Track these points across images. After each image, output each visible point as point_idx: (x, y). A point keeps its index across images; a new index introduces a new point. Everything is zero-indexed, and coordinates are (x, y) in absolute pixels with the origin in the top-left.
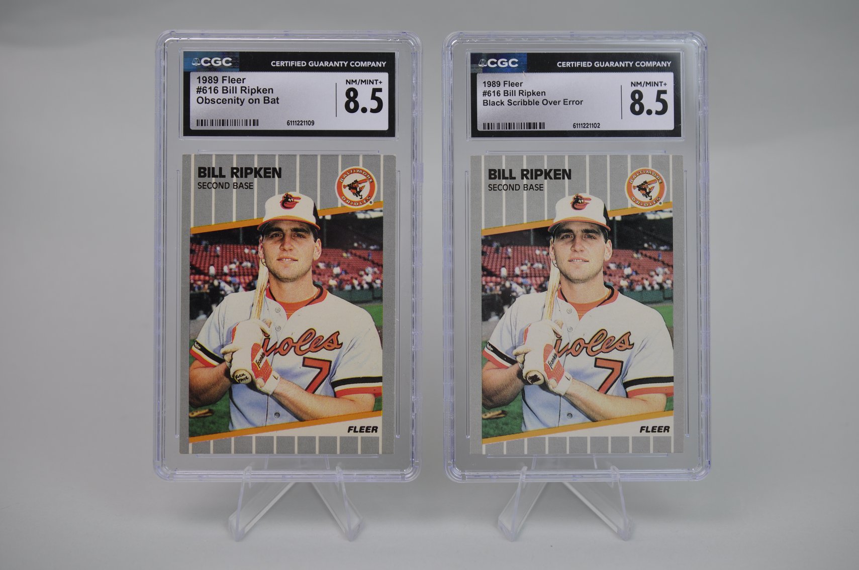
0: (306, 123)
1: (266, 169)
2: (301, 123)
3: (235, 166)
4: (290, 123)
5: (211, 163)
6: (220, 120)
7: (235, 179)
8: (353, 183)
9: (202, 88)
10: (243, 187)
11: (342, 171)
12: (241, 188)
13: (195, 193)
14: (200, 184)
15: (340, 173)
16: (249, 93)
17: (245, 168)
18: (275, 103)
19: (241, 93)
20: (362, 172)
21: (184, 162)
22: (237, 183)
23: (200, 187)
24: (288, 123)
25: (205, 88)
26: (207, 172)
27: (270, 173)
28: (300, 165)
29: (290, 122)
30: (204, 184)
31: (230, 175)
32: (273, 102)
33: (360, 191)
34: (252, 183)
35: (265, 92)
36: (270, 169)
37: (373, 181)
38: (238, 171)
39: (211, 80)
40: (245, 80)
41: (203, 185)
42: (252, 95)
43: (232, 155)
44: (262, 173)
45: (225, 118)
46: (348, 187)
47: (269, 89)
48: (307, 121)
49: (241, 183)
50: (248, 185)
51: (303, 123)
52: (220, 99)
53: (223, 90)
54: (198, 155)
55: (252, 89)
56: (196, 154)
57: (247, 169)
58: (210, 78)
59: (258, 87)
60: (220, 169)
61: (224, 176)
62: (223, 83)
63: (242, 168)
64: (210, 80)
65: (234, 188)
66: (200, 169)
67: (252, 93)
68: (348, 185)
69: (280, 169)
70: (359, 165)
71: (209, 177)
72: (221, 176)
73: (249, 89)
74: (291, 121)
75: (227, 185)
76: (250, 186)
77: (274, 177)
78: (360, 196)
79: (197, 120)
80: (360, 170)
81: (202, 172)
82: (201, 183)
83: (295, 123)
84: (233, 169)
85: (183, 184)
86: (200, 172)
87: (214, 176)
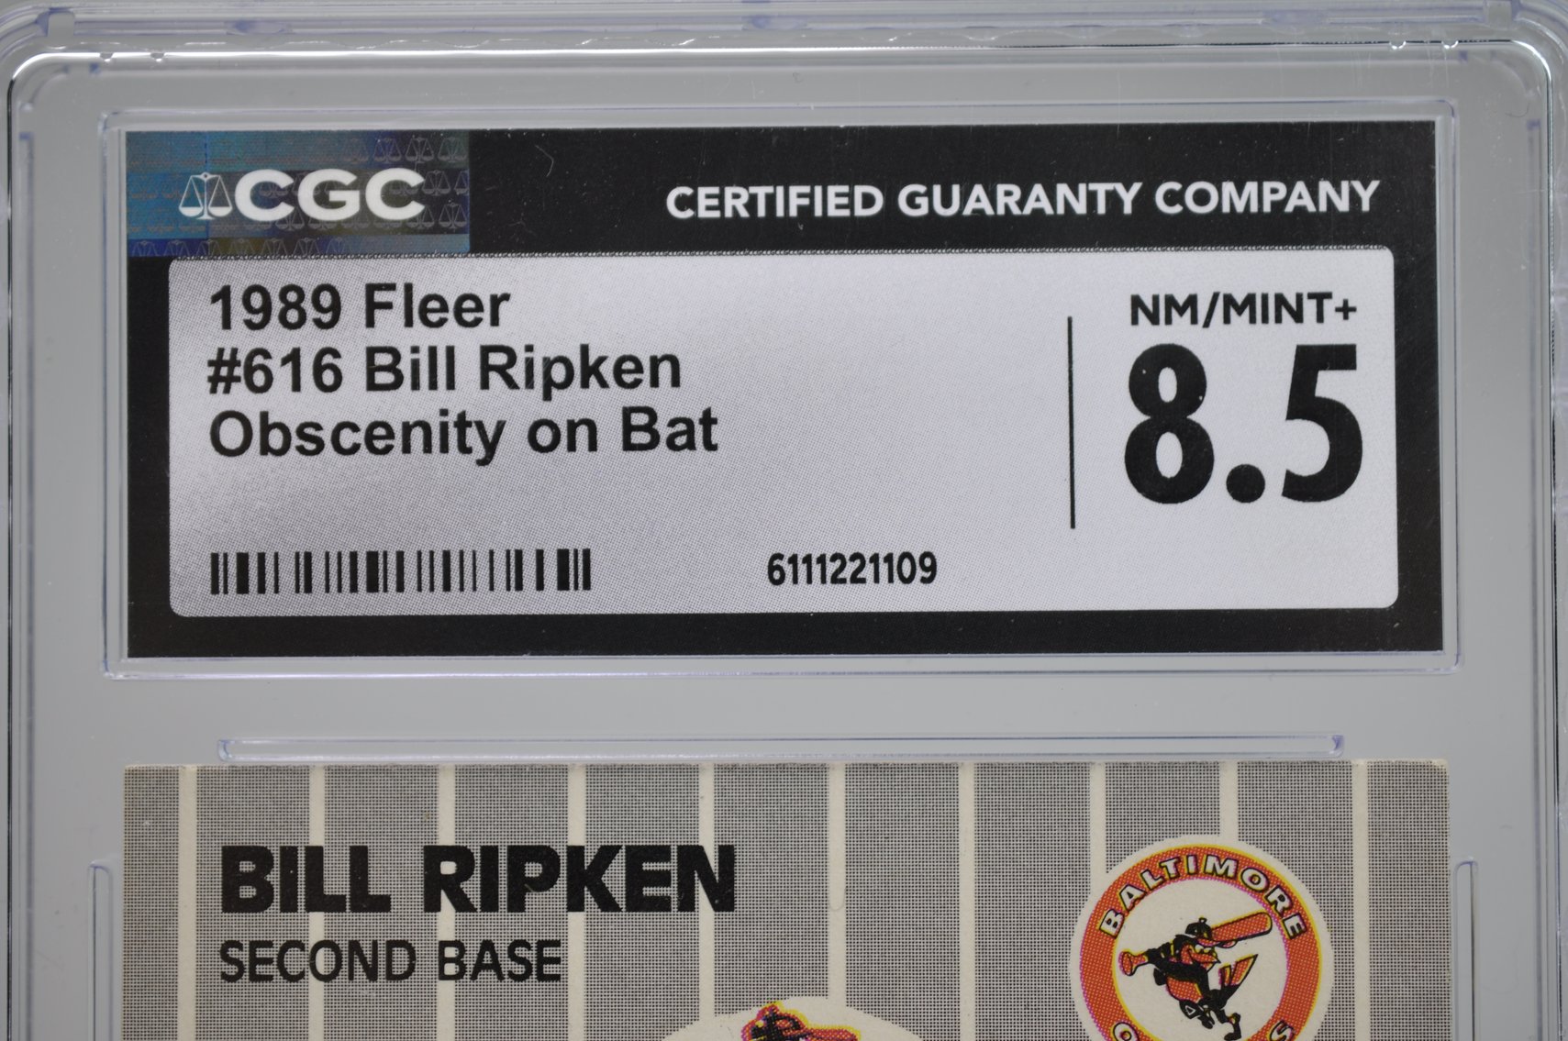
0: (884, 568)
1: (637, 855)
2: (851, 567)
3: (447, 838)
4: (788, 569)
5: (304, 822)
6: (354, 556)
7: (447, 921)
8: (1179, 940)
9: (242, 357)
10: (496, 966)
11: (1111, 864)
12: (483, 974)
13: (203, 1004)
14: (233, 952)
15: (1101, 879)
16: (530, 383)
17: (513, 850)
18: (690, 445)
19: (485, 384)
20: (1234, 870)
21: (133, 813)
22: (457, 944)
23: (232, 970)
24: (772, 569)
25: (258, 360)
26: (274, 877)
27: (663, 878)
28: (851, 829)
29: (784, 564)
30: (261, 953)
31: (418, 897)
32: (681, 441)
33: (1229, 989)
34: (556, 944)
35: (628, 378)
36: (661, 853)
37: (1304, 930)
38: (464, 872)
39: (297, 305)
40: (503, 306)
41: (255, 961)
42: (547, 396)
43: (431, 771)
44: (615, 878)
45: (386, 543)
46: (1151, 967)
47: (655, 362)
48: (889, 558)
49: (487, 946)
50: (531, 956)
51: (869, 569)
52: (355, 428)
53: (372, 369)
54: (218, 773)
55: (548, 364)
56: (213, 763)
57: (519, 855)
58: (292, 297)
59: (585, 350)
60: (359, 857)
61: (382, 904)
62: (370, 323)
63: (490, 853)
64: (289, 306)
65: (443, 977)
66: (232, 855)
67: (549, 384)
68: (1152, 955)
69: (727, 853)
70: (1215, 830)
71: (289, 905)
72: (365, 900)
73: (530, 364)
74: (793, 560)
75: (400, 956)
76: (542, 961)
77: (688, 904)
78: (1223, 1019)
79: (215, 557)
80: (1222, 856)
81: (248, 879)
82: (238, 945)
83: (816, 569)
84: (434, 855)
85: (127, 954)
86: (232, 880)
87: (320, 902)
